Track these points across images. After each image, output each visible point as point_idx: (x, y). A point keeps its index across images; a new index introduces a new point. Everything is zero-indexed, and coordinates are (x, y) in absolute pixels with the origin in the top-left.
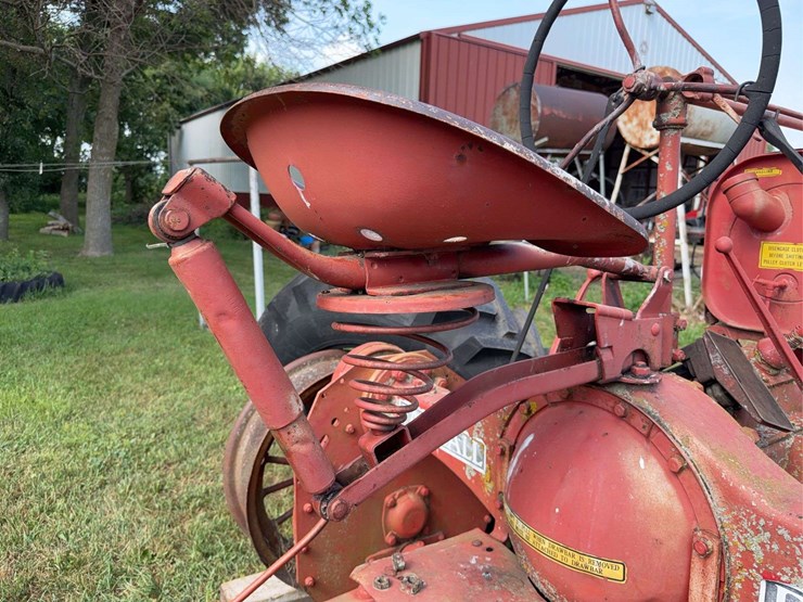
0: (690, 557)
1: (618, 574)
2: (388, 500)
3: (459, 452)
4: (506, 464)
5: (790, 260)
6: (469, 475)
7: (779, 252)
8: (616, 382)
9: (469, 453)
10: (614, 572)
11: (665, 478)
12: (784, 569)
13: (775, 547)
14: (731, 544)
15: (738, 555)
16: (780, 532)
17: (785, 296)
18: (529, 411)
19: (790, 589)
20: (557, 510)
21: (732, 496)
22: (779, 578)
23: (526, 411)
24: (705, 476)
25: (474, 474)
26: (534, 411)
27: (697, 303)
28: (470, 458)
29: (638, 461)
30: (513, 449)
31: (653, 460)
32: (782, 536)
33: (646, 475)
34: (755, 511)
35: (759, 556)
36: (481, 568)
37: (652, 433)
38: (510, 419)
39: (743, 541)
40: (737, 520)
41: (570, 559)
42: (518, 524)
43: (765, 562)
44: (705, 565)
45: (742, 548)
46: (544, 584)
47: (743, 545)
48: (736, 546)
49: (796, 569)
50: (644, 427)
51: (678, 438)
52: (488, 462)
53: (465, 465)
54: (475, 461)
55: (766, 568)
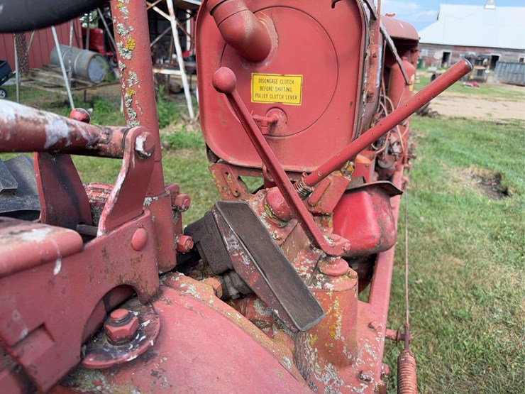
5: (279, 93)
7: (269, 85)
17: (276, 131)
27: (198, 116)
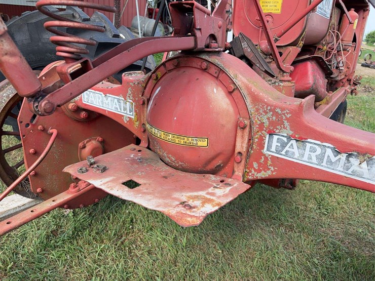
0: (236, 131)
1: (205, 144)
2: (81, 145)
3: (119, 110)
4: (146, 109)
5: (271, 8)
6: (125, 120)
7: (266, 4)
8: (202, 52)
9: (125, 109)
10: (203, 143)
11: (225, 96)
12: (277, 127)
13: (274, 118)
14: (254, 121)
15: (257, 126)
16: (277, 111)
18: (157, 77)
19: (279, 135)
20: (175, 118)
21: (256, 99)
22: (275, 132)
23: (155, 78)
24: (244, 92)
25: (128, 119)
26: (159, 77)
28: (125, 112)
29: (213, 90)
30: (149, 100)
31: (220, 89)
32: (278, 112)
33: (217, 96)
34: (266, 103)
35: (267, 124)
36: (137, 158)
37: (220, 75)
38: (146, 85)
39: (260, 119)
40: (257, 110)
41: (182, 141)
42: (155, 131)
43: (269, 126)
44: (243, 133)
45: (259, 122)
46: (169, 158)
47: (260, 121)
48: (256, 122)
49: (282, 126)
50: (216, 73)
51: (232, 75)
52: (135, 111)
53: (123, 116)
54: (128, 113)
55: (269, 129)
